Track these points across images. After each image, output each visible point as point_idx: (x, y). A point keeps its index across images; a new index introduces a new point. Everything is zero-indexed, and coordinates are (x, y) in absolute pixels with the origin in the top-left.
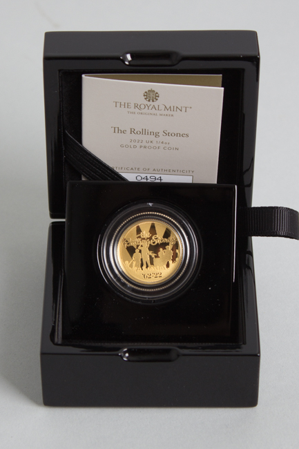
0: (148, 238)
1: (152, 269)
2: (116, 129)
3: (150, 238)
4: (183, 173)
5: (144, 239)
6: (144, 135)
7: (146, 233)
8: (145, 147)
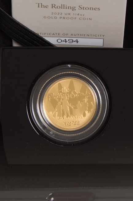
0: (67, 93)
1: (71, 118)
2: (40, 5)
3: (70, 93)
4: (95, 36)
5: (65, 93)
6: (63, 9)
7: (66, 89)
8: (64, 18)
